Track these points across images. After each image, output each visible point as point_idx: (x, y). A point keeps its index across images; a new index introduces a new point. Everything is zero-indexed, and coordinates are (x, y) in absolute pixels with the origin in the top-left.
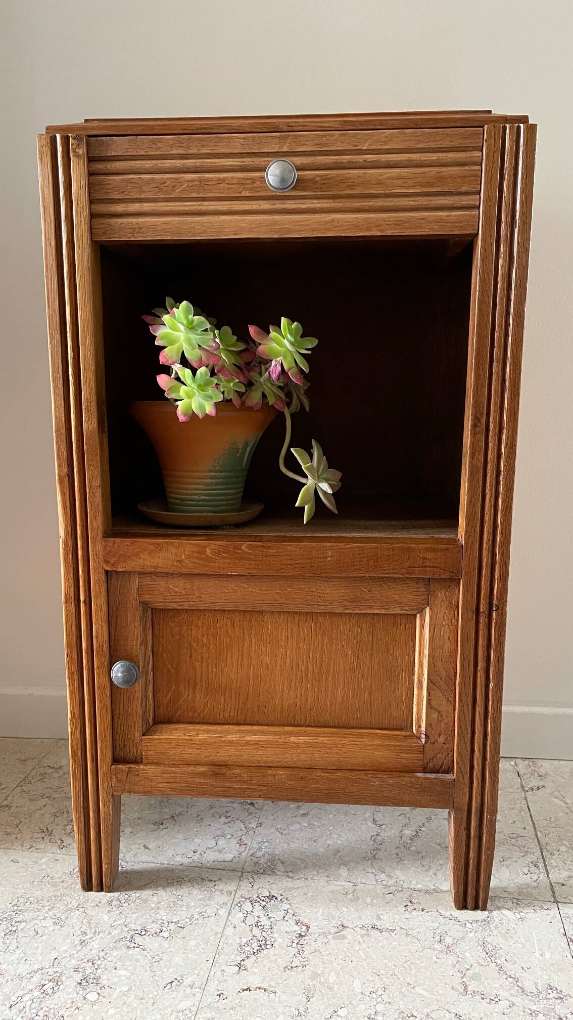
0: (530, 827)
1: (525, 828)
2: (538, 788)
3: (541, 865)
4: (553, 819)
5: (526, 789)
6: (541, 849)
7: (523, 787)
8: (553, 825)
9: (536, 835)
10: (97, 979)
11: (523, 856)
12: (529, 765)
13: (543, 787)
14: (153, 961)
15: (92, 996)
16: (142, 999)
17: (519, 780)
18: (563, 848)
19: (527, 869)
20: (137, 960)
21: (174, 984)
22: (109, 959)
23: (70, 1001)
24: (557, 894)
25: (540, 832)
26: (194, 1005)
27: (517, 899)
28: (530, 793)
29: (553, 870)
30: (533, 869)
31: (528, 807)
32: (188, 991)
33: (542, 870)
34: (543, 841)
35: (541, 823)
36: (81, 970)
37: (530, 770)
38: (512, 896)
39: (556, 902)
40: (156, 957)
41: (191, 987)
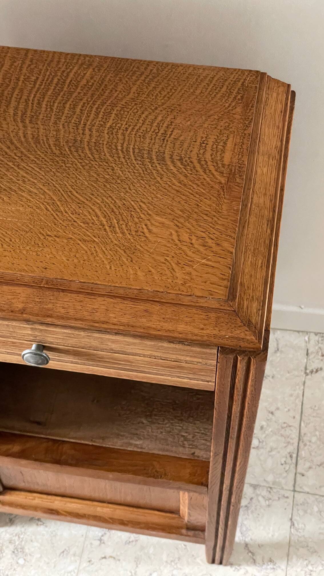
0: (298, 417)
1: (294, 417)
2: (317, 371)
3: (294, 456)
4: (316, 408)
5: (308, 371)
6: (299, 440)
7: (306, 369)
8: (315, 414)
9: (300, 425)
10: (22, 548)
11: (286, 447)
12: (318, 342)
13: (321, 369)
14: (52, 535)
15: (21, 561)
16: (48, 563)
17: (306, 360)
18: (314, 439)
19: (284, 459)
20: (43, 535)
21: (65, 553)
22: (28, 533)
23: (10, 565)
24: (297, 483)
25: (304, 422)
26: (76, 568)
27: (271, 488)
28: (309, 377)
29: (301, 461)
30: (289, 460)
31: (303, 392)
32: (73, 558)
33: (294, 461)
34: (303, 432)
35: (307, 411)
36: (13, 542)
37: (317, 348)
38: (267, 485)
39: (294, 491)
40: (54, 533)
41: (74, 555)
